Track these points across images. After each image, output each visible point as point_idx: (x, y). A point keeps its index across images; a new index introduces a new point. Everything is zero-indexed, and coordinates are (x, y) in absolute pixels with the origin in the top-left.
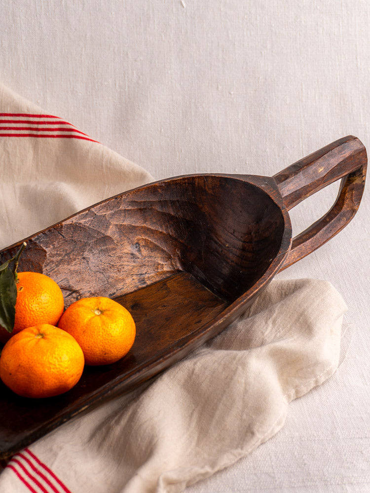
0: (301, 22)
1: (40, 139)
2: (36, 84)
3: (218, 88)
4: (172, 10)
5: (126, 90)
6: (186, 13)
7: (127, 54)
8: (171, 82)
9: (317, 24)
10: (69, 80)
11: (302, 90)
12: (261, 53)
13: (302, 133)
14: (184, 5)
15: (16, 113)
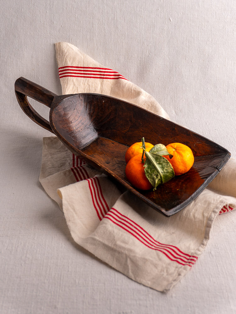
0: (226, 29)
1: (105, 80)
2: (102, 56)
3: (186, 59)
4: (166, 23)
5: (143, 59)
6: (172, 24)
7: (144, 43)
8: (164, 56)
9: (233, 30)
10: (117, 55)
11: (225, 61)
12: (207, 43)
13: (225, 81)
14: (171, 20)
15: (94, 67)
